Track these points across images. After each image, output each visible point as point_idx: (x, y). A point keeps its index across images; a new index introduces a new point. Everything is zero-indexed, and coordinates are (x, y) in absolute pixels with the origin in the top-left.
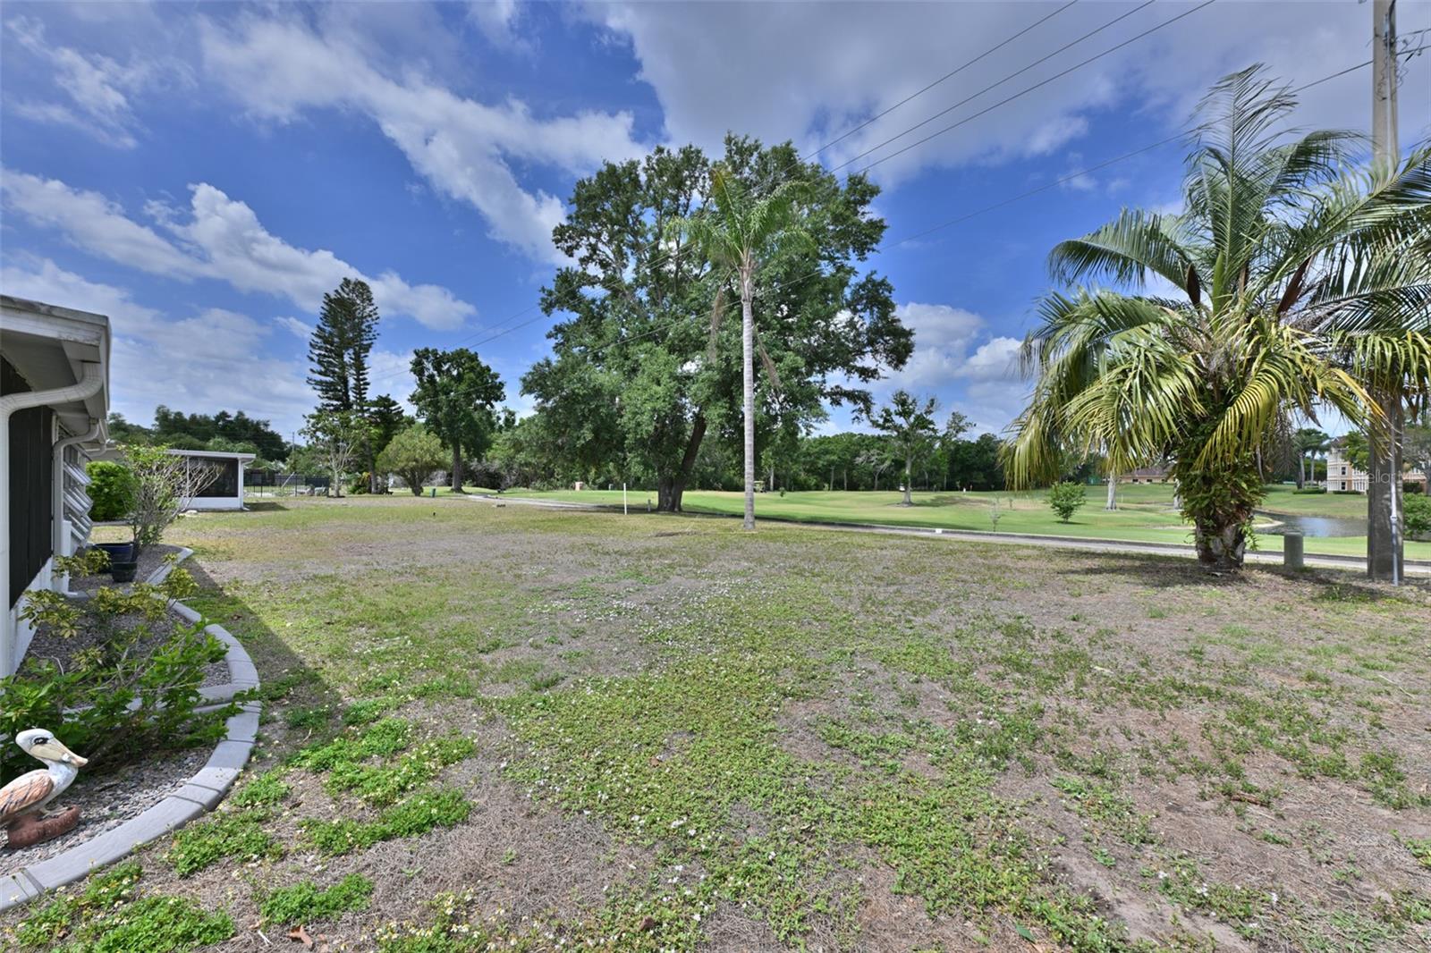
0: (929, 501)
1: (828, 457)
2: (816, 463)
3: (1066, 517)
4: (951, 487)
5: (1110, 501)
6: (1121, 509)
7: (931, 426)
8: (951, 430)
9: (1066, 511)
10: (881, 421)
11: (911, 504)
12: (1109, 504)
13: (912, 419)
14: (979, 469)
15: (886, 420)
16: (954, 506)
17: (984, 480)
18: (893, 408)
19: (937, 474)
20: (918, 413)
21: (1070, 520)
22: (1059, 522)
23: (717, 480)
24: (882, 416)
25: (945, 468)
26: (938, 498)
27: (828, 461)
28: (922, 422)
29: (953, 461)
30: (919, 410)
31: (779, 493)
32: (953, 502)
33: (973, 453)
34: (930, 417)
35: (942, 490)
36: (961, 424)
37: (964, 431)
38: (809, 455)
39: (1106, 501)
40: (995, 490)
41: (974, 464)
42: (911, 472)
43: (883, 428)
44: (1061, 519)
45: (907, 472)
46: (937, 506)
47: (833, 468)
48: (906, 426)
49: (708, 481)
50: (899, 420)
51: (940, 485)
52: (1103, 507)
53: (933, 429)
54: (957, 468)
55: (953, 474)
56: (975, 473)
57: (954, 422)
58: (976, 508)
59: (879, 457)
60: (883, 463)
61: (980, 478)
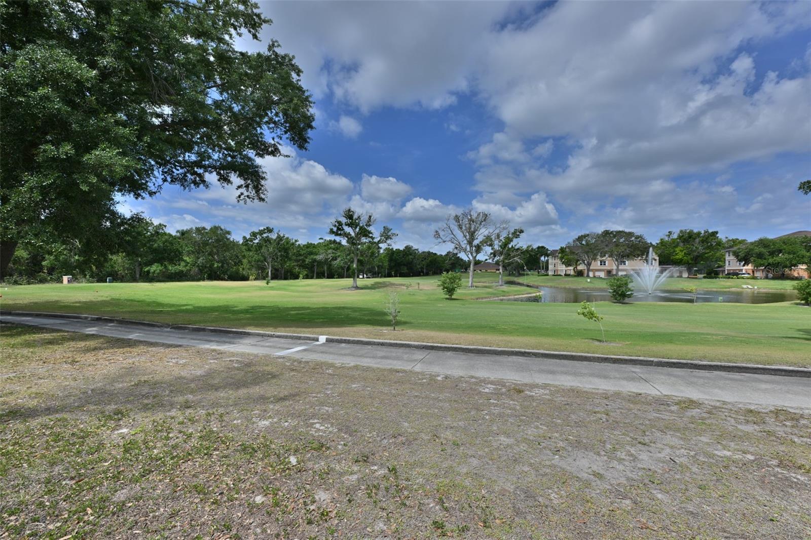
0: (370, 286)
1: (312, 256)
2: (305, 261)
3: (451, 295)
4: (390, 276)
5: (470, 283)
6: (476, 287)
7: (371, 235)
8: (383, 238)
9: (451, 291)
10: (335, 229)
11: (357, 288)
12: (470, 285)
13: (357, 230)
14: (404, 265)
15: (338, 229)
16: (385, 289)
17: (407, 271)
18: (344, 220)
19: (382, 267)
20: (361, 225)
21: (453, 297)
22: (447, 299)
23: (224, 273)
24: (335, 226)
25: (386, 264)
26: (377, 283)
27: (312, 259)
28: (365, 233)
29: (391, 260)
30: (362, 223)
31: (265, 281)
32: (384, 285)
33: (401, 256)
34: (370, 229)
35: (385, 277)
36: (389, 234)
37: (391, 239)
38: (300, 255)
39: (468, 282)
40: (413, 276)
41: (402, 262)
42: (357, 266)
43: (337, 234)
44: (447, 296)
45: (355, 266)
46: (374, 288)
47: (315, 264)
48: (353, 234)
49: (216, 273)
50: (348, 230)
51: (384, 274)
52: (467, 286)
53: (371, 237)
54: (393, 264)
55: (390, 268)
56: (402, 267)
57: (384, 232)
58: (399, 290)
59: (333, 255)
60: (336, 260)
61: (405, 270)
